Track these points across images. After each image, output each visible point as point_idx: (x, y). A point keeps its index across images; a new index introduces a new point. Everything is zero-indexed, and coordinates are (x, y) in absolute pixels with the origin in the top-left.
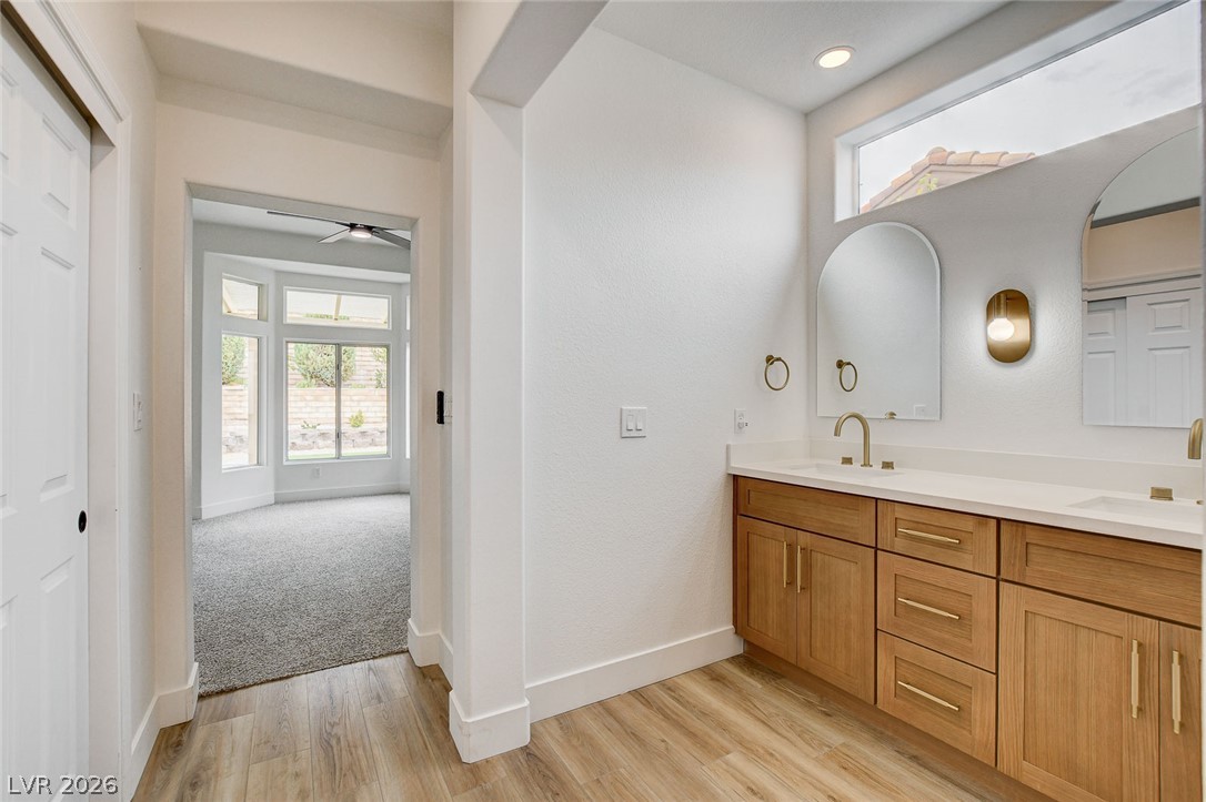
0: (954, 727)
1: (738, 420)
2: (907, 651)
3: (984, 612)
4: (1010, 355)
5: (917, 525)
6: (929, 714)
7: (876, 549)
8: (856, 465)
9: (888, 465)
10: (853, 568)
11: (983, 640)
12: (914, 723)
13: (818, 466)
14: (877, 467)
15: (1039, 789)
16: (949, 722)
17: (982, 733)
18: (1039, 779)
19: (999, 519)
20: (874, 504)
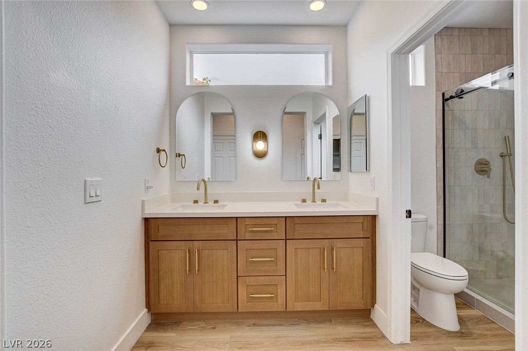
0: (271, 303)
1: (146, 185)
2: (251, 281)
3: (281, 253)
4: (260, 155)
5: (256, 225)
6: (261, 303)
7: (237, 240)
8: (201, 203)
9: (216, 202)
10: (225, 252)
11: (281, 264)
12: (255, 310)
13: (182, 206)
14: (211, 203)
15: (299, 310)
16: (269, 302)
17: (281, 300)
18: (299, 306)
19: (286, 217)
20: (236, 220)
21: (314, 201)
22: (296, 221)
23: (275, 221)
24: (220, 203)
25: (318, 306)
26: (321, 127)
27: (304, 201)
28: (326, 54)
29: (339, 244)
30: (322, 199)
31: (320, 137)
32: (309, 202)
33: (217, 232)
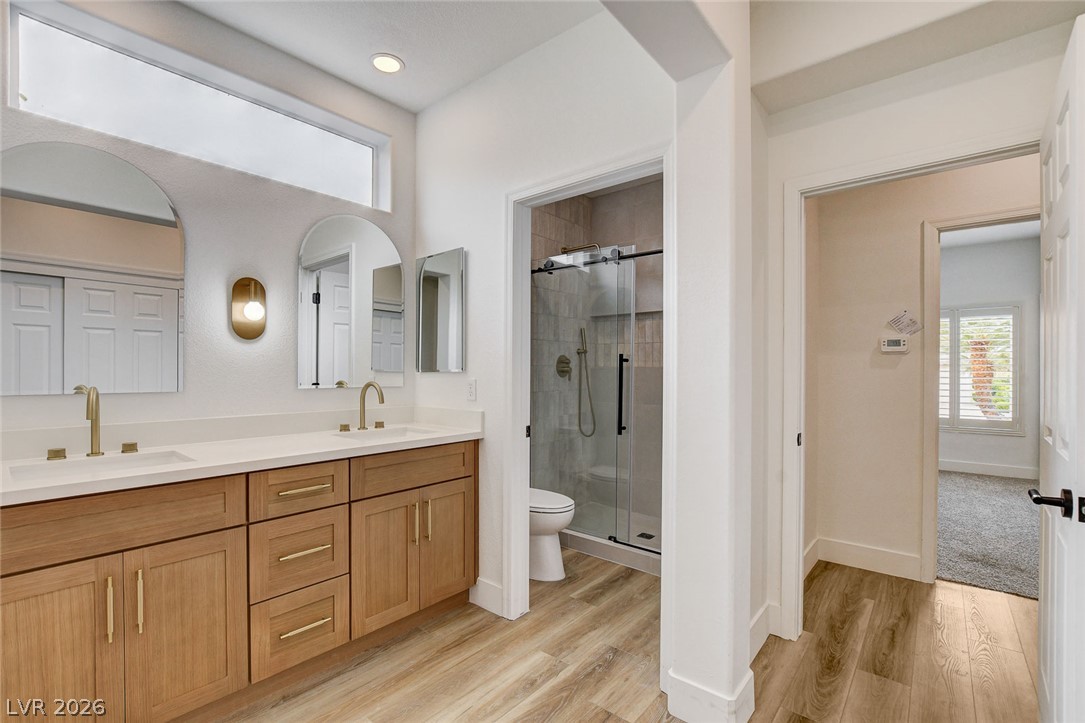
0: (320, 638)
3: (341, 532)
6: (303, 646)
7: (248, 524)
9: (129, 447)
10: (219, 556)
11: (342, 552)
12: (288, 666)
14: (113, 453)
15: (374, 629)
16: (317, 637)
17: (341, 624)
18: (373, 624)
19: (349, 459)
20: (244, 479)
21: (363, 427)
22: (369, 463)
23: (330, 470)
24: (141, 450)
25: (404, 610)
26: (318, 279)
27: (345, 428)
28: (376, 150)
29: (433, 493)
30: (376, 423)
31: (317, 298)
32: (354, 430)
33: (195, 515)
